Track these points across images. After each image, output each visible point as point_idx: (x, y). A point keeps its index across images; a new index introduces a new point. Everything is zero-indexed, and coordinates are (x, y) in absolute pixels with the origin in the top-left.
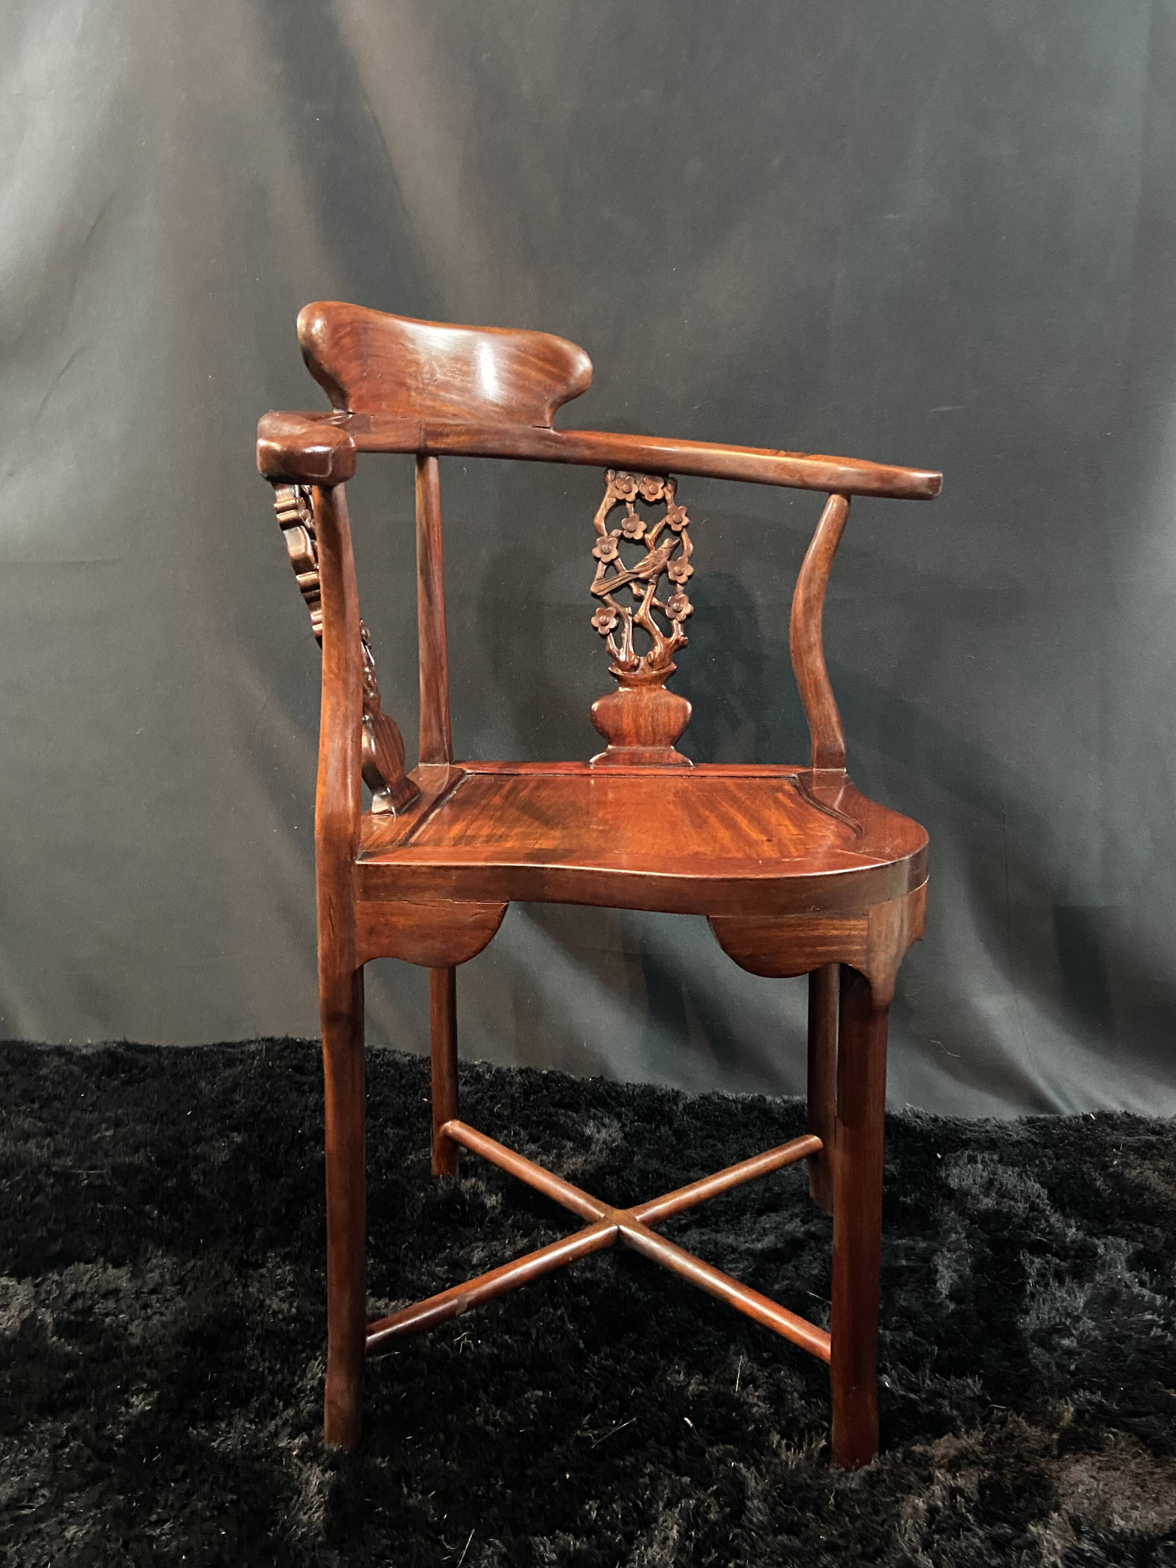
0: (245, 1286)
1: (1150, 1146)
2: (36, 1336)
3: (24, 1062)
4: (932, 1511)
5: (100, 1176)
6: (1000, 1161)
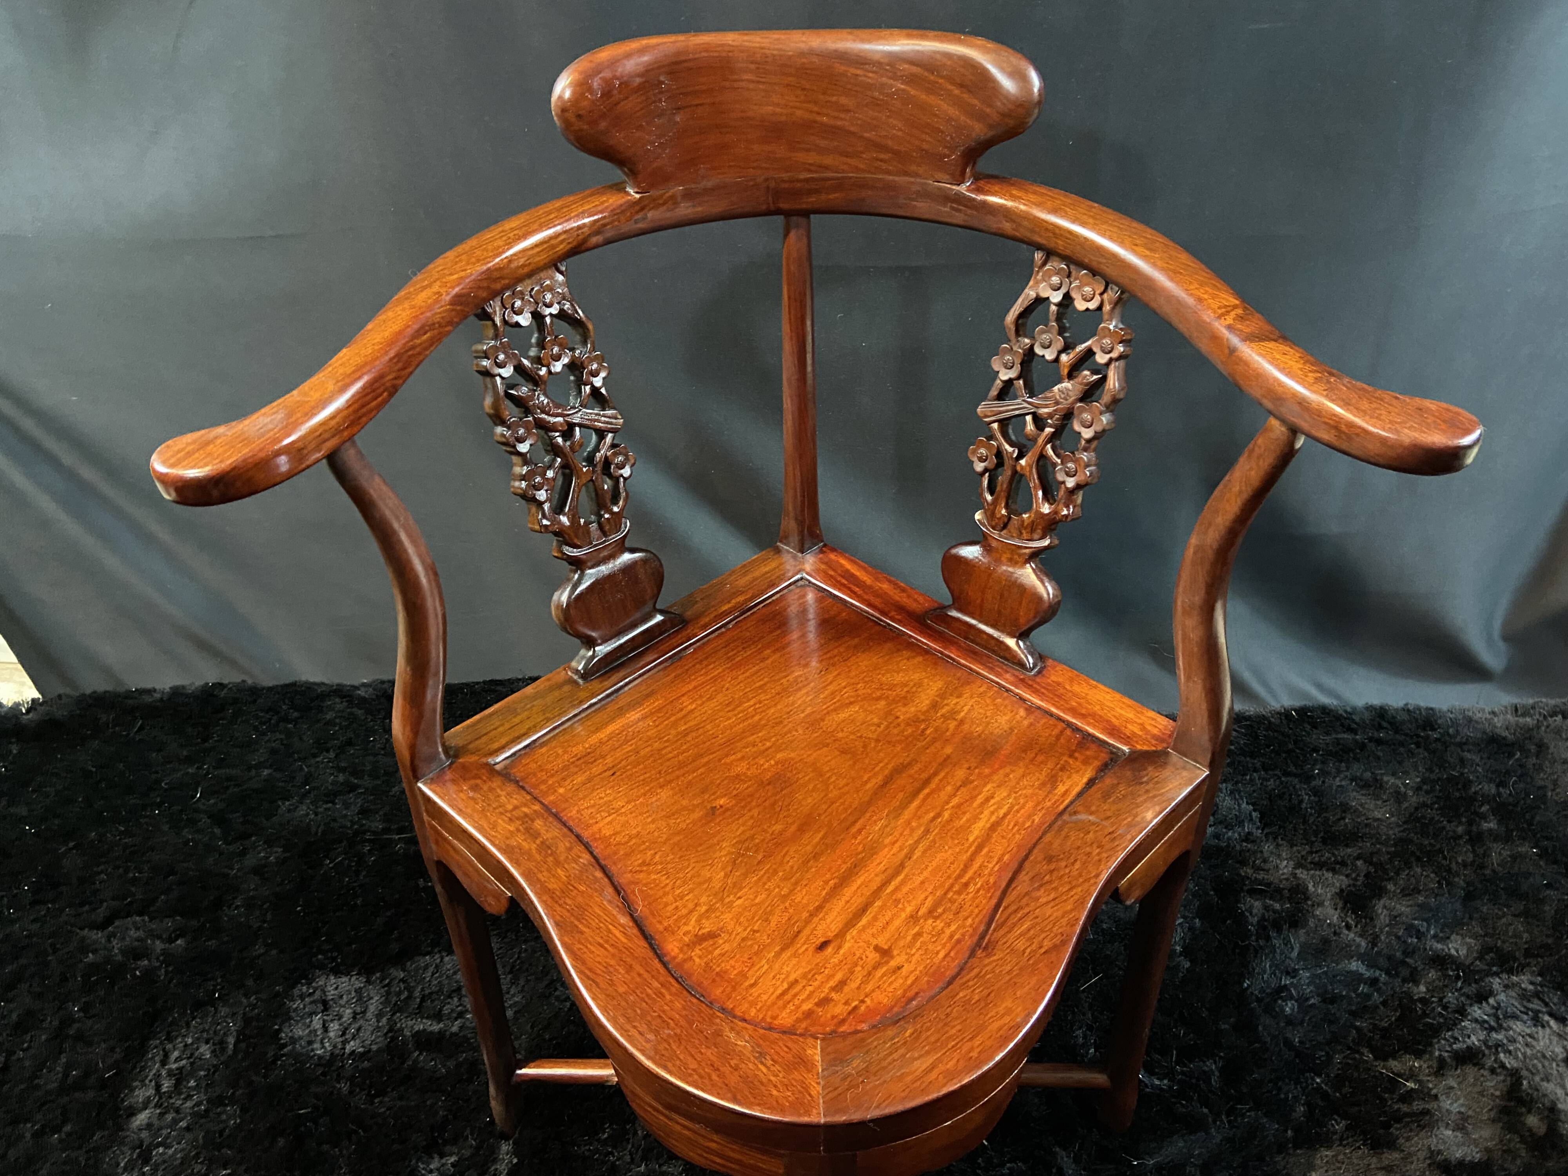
1: (1347, 747)
2: (402, 1057)
3: (309, 708)
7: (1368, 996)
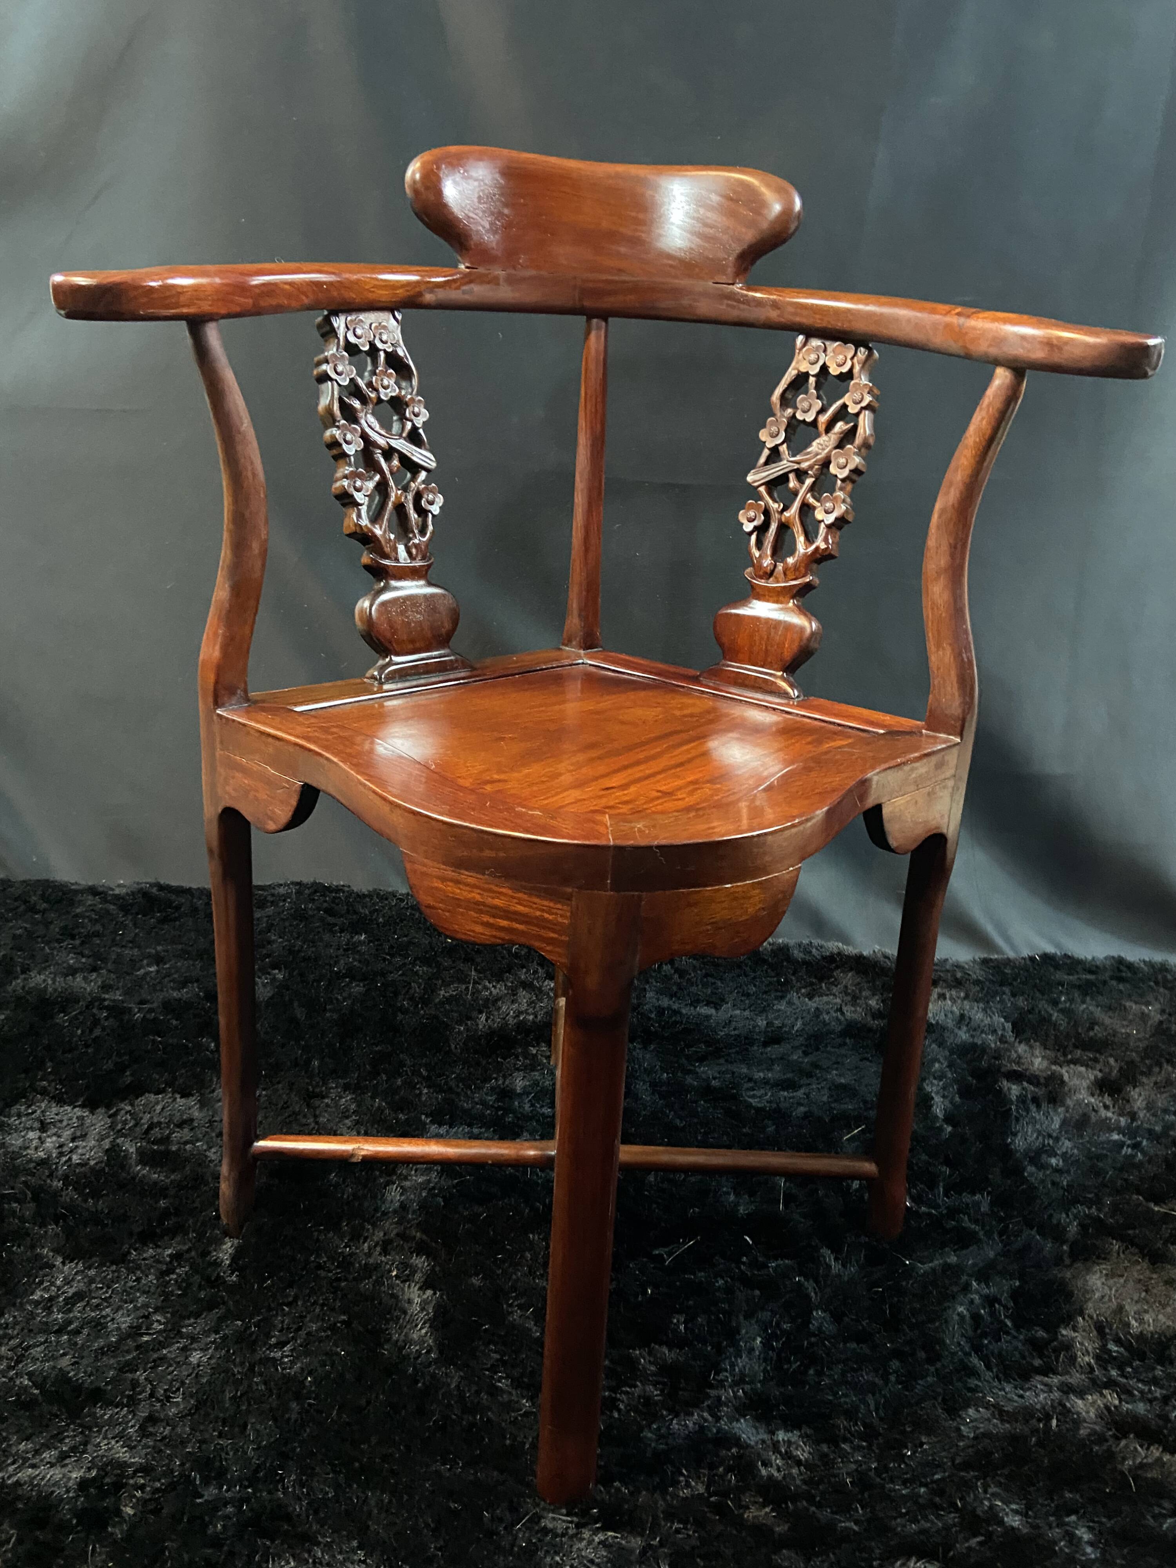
0: (315, 1116)
1: (1090, 984)
2: (122, 1167)
3: (59, 902)
4: (976, 1318)
5: (151, 1010)
6: (967, 997)
7: (1133, 1156)
